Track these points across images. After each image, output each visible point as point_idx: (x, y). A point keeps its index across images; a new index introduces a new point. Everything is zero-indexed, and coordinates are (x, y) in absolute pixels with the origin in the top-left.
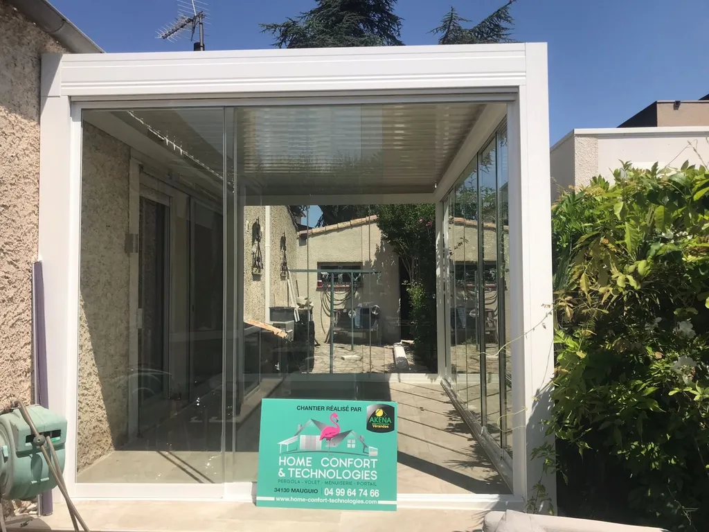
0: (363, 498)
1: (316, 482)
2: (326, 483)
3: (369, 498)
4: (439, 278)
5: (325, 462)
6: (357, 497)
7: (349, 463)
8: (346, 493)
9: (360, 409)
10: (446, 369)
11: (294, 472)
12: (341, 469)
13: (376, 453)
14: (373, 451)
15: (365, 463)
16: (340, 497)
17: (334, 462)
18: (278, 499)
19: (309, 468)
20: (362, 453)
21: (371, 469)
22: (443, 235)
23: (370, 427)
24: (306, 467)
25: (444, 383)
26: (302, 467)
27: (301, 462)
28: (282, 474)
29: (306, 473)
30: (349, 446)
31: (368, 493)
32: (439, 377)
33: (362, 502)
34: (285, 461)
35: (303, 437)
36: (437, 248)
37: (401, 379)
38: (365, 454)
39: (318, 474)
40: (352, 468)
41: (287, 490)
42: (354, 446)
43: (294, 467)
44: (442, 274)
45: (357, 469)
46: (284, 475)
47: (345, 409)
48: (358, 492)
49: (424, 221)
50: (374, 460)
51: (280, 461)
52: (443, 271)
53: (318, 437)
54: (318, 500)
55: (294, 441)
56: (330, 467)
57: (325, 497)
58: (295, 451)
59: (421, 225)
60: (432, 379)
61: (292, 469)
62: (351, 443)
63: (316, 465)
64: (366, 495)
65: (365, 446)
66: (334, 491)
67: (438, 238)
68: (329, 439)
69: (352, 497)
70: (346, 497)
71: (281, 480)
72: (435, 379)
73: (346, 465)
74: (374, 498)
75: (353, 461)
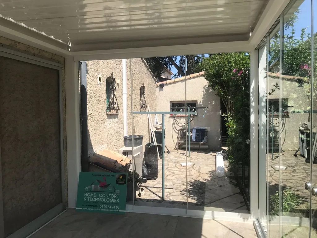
0: (114, 209)
1: (97, 202)
2: (101, 203)
3: (115, 209)
4: (253, 125)
5: (101, 195)
6: (111, 209)
7: (109, 196)
8: (107, 207)
9: (114, 176)
10: (259, 211)
11: (89, 199)
12: (106, 198)
13: (119, 192)
14: (118, 191)
15: (115, 196)
16: (105, 208)
17: (104, 195)
18: (83, 209)
19: (95, 197)
20: (114, 192)
21: (117, 198)
22: (257, 82)
23: (117, 183)
24: (94, 197)
25: (257, 224)
26: (93, 197)
27: (92, 195)
28: (85, 200)
29: (94, 199)
30: (109, 189)
31: (115, 207)
32: (252, 217)
33: (113, 210)
34: (87, 195)
35: (93, 186)
36: (251, 95)
37: (215, 216)
38: (115, 193)
39: (98, 200)
40: (110, 198)
41: (86, 206)
42: (111, 189)
43: (90, 197)
44: (256, 120)
45: (112, 198)
46: (86, 200)
47: (109, 176)
48: (112, 207)
49: (236, 71)
50: (118, 195)
51: (85, 195)
52: (258, 118)
53: (99, 186)
54: (97, 209)
55: (90, 187)
56: (102, 197)
57: (100, 208)
58: (90, 191)
59: (234, 75)
60: (244, 219)
61: (89, 198)
62: (110, 189)
63: (97, 196)
64: (115, 208)
65: (115, 190)
66: (103, 206)
67: (253, 85)
68: (102, 187)
69: (110, 209)
70: (107, 208)
71: (85, 202)
72: (248, 219)
73: (108, 197)
74: (117, 209)
75: (111, 195)
